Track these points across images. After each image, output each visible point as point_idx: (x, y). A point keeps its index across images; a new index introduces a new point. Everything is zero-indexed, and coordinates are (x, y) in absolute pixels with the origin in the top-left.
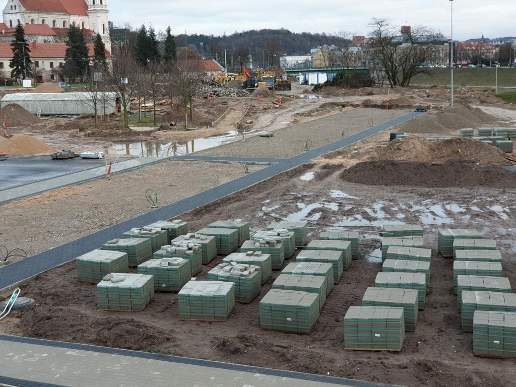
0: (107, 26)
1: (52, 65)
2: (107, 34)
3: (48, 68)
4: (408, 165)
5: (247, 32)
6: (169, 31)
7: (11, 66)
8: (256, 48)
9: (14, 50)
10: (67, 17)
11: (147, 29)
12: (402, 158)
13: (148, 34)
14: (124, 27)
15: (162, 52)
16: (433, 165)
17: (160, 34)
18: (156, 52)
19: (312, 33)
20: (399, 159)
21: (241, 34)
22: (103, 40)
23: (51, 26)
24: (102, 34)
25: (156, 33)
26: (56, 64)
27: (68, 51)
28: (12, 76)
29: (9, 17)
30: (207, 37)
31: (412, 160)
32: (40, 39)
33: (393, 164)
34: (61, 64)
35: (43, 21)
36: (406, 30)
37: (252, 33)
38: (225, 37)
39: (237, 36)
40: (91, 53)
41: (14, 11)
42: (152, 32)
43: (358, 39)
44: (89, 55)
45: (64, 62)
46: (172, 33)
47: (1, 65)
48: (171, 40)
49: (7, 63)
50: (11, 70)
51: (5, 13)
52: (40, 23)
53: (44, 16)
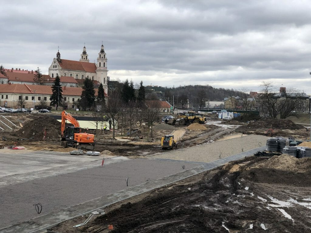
0: (106, 79)
1: (73, 100)
2: (106, 84)
3: (71, 101)
4: (282, 172)
5: (187, 86)
6: (141, 83)
7: (51, 99)
8: (192, 96)
9: (53, 90)
10: (85, 73)
11: (129, 82)
12: (279, 167)
13: (129, 85)
14: (116, 80)
15: (137, 95)
16: (298, 173)
17: (137, 85)
18: (133, 95)
19: (225, 89)
20: (277, 168)
21: (183, 87)
22: (104, 87)
23: (75, 78)
24: (103, 84)
25: (134, 84)
26: (76, 99)
27: (83, 92)
28: (51, 105)
29: (52, 72)
30: (163, 88)
31: (285, 169)
32: (68, 85)
33: (274, 171)
34: (79, 99)
35: (71, 75)
36: (283, 90)
37: (190, 87)
38: (174, 88)
39: (181, 88)
40: (96, 94)
41: (55, 69)
42: (132, 84)
43: (253, 94)
44: (95, 95)
45: (81, 98)
46: (143, 85)
47: (45, 99)
48: (142, 89)
49: (48, 98)
50: (50, 101)
51: (50, 70)
52: (69, 76)
53: (72, 72)
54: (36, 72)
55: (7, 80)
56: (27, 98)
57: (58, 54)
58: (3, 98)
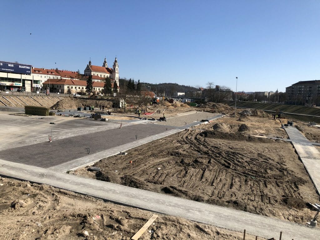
0: (118, 78)
1: (99, 89)
2: (118, 81)
3: (98, 90)
5: (164, 84)
7: (86, 88)
8: (166, 89)
9: (87, 83)
10: (105, 74)
11: (132, 80)
13: (132, 82)
14: (124, 79)
15: (136, 88)
17: (136, 82)
18: (134, 88)
19: (186, 85)
22: (117, 83)
23: (100, 76)
24: (116, 81)
25: (134, 81)
27: (105, 85)
28: (86, 92)
29: (86, 73)
30: (150, 84)
32: (96, 81)
34: (102, 89)
35: (97, 75)
36: (217, 87)
37: (165, 84)
38: (156, 84)
39: (160, 84)
40: (113, 86)
41: (88, 71)
43: (200, 89)
44: (112, 87)
45: (103, 89)
46: (140, 82)
47: (83, 88)
48: (139, 84)
49: (85, 87)
50: (86, 90)
51: (85, 71)
52: (96, 75)
53: (98, 73)
54: (77, 72)
55: (60, 77)
56: (72, 88)
57: (90, 62)
58: (58, 87)
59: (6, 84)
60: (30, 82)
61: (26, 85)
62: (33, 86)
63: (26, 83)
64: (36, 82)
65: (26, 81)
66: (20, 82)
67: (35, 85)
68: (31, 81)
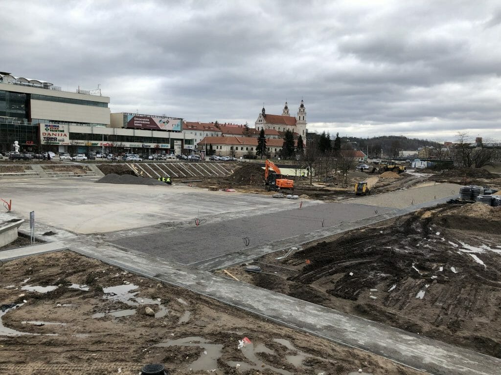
0: (305, 131)
1: (276, 150)
2: (305, 135)
3: (274, 151)
4: (475, 220)
5: (381, 137)
6: (337, 135)
7: (256, 149)
9: (258, 142)
10: (286, 126)
11: (326, 133)
12: (471, 215)
13: (326, 136)
14: (314, 132)
15: (333, 146)
16: (492, 221)
17: (333, 136)
18: (329, 146)
20: (470, 215)
21: (377, 138)
22: (303, 139)
23: (277, 130)
24: (302, 136)
25: (330, 136)
26: (278, 150)
27: (284, 143)
28: (256, 154)
29: (258, 126)
30: (358, 139)
31: (478, 217)
32: (272, 137)
33: (467, 218)
34: (280, 149)
36: (479, 140)
37: (384, 137)
38: (368, 139)
39: (375, 139)
40: (296, 145)
41: (260, 123)
42: (328, 135)
43: (447, 144)
44: (295, 145)
45: (282, 149)
46: (339, 136)
47: (252, 149)
48: (339, 140)
49: (255, 148)
50: (256, 151)
51: (256, 124)
52: (273, 129)
53: (275, 125)
54: (245, 125)
55: (221, 133)
56: (237, 149)
57: (264, 110)
58: (217, 148)
59: (150, 146)
60: (179, 143)
61: (175, 147)
62: (185, 148)
63: (175, 144)
64: (189, 142)
65: (175, 141)
66: (169, 143)
67: (186, 146)
68: (182, 140)
